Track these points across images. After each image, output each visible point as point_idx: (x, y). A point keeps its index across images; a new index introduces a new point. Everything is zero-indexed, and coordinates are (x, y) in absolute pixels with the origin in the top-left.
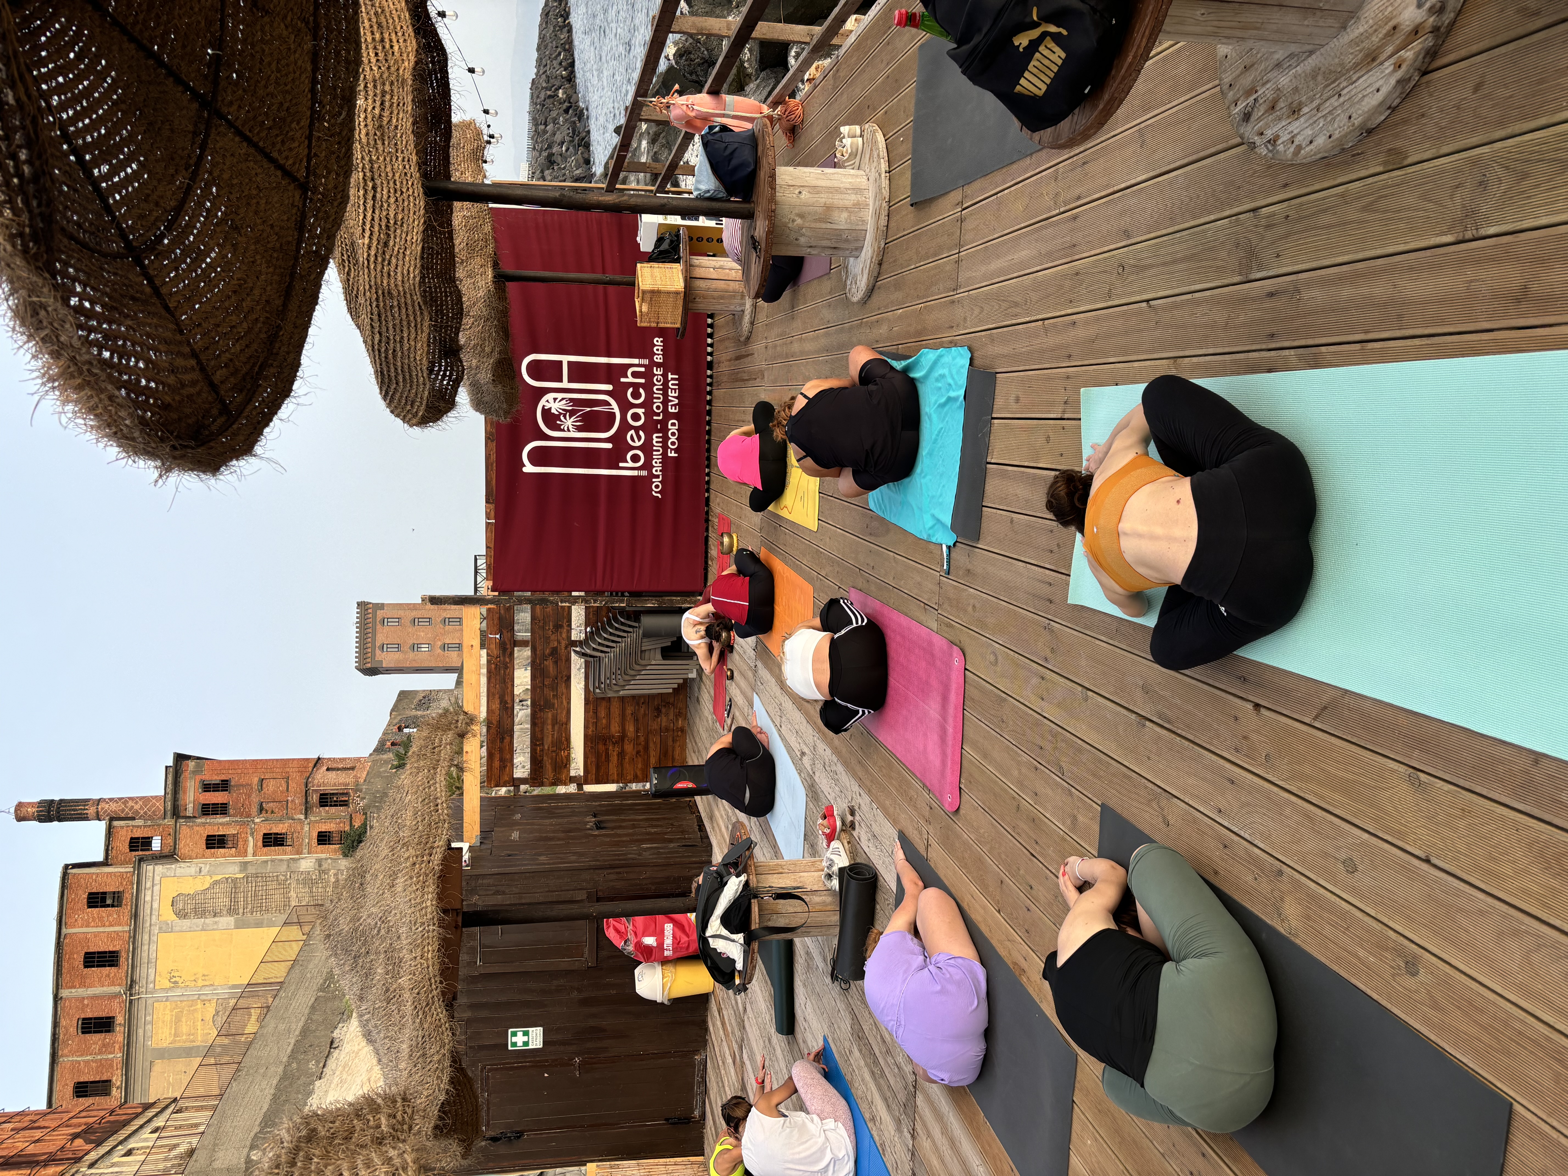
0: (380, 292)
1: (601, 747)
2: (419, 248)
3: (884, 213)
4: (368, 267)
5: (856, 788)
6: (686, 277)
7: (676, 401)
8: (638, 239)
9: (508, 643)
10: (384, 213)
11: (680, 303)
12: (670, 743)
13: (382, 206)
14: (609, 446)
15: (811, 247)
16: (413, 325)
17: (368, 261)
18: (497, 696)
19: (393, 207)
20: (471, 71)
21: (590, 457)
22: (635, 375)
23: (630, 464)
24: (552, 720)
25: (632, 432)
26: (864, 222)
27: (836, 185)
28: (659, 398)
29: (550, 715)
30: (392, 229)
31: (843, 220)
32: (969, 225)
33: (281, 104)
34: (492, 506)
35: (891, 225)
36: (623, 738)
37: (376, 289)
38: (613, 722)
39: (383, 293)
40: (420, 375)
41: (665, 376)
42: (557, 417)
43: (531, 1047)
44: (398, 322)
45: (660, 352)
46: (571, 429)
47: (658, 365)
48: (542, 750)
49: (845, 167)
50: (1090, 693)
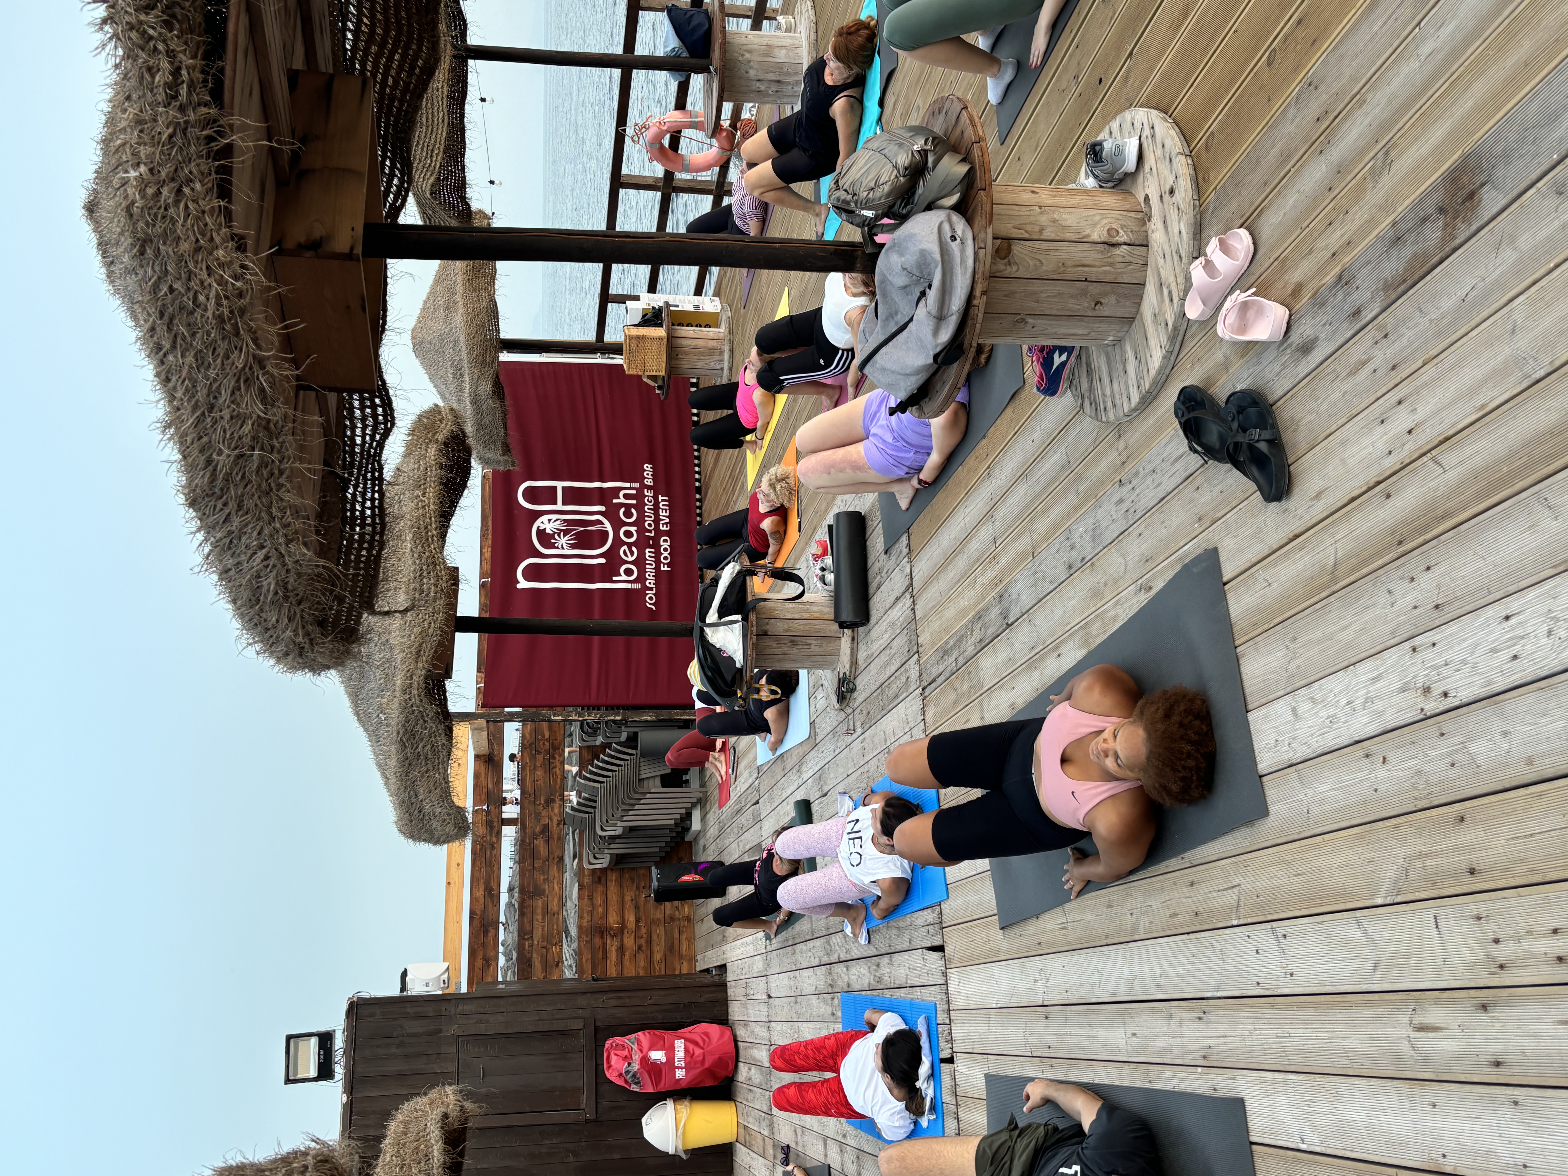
1: (598, 941)
7: (667, 520)
9: (495, 821)
11: (664, 348)
12: (676, 935)
18: (482, 881)
21: (584, 573)
22: (626, 496)
23: (624, 577)
24: (543, 909)
25: (625, 547)
28: (650, 517)
29: (540, 903)
36: (622, 928)
38: (610, 909)
41: (655, 497)
42: (552, 536)
45: (650, 477)
46: (565, 547)
47: (649, 488)
48: (530, 946)
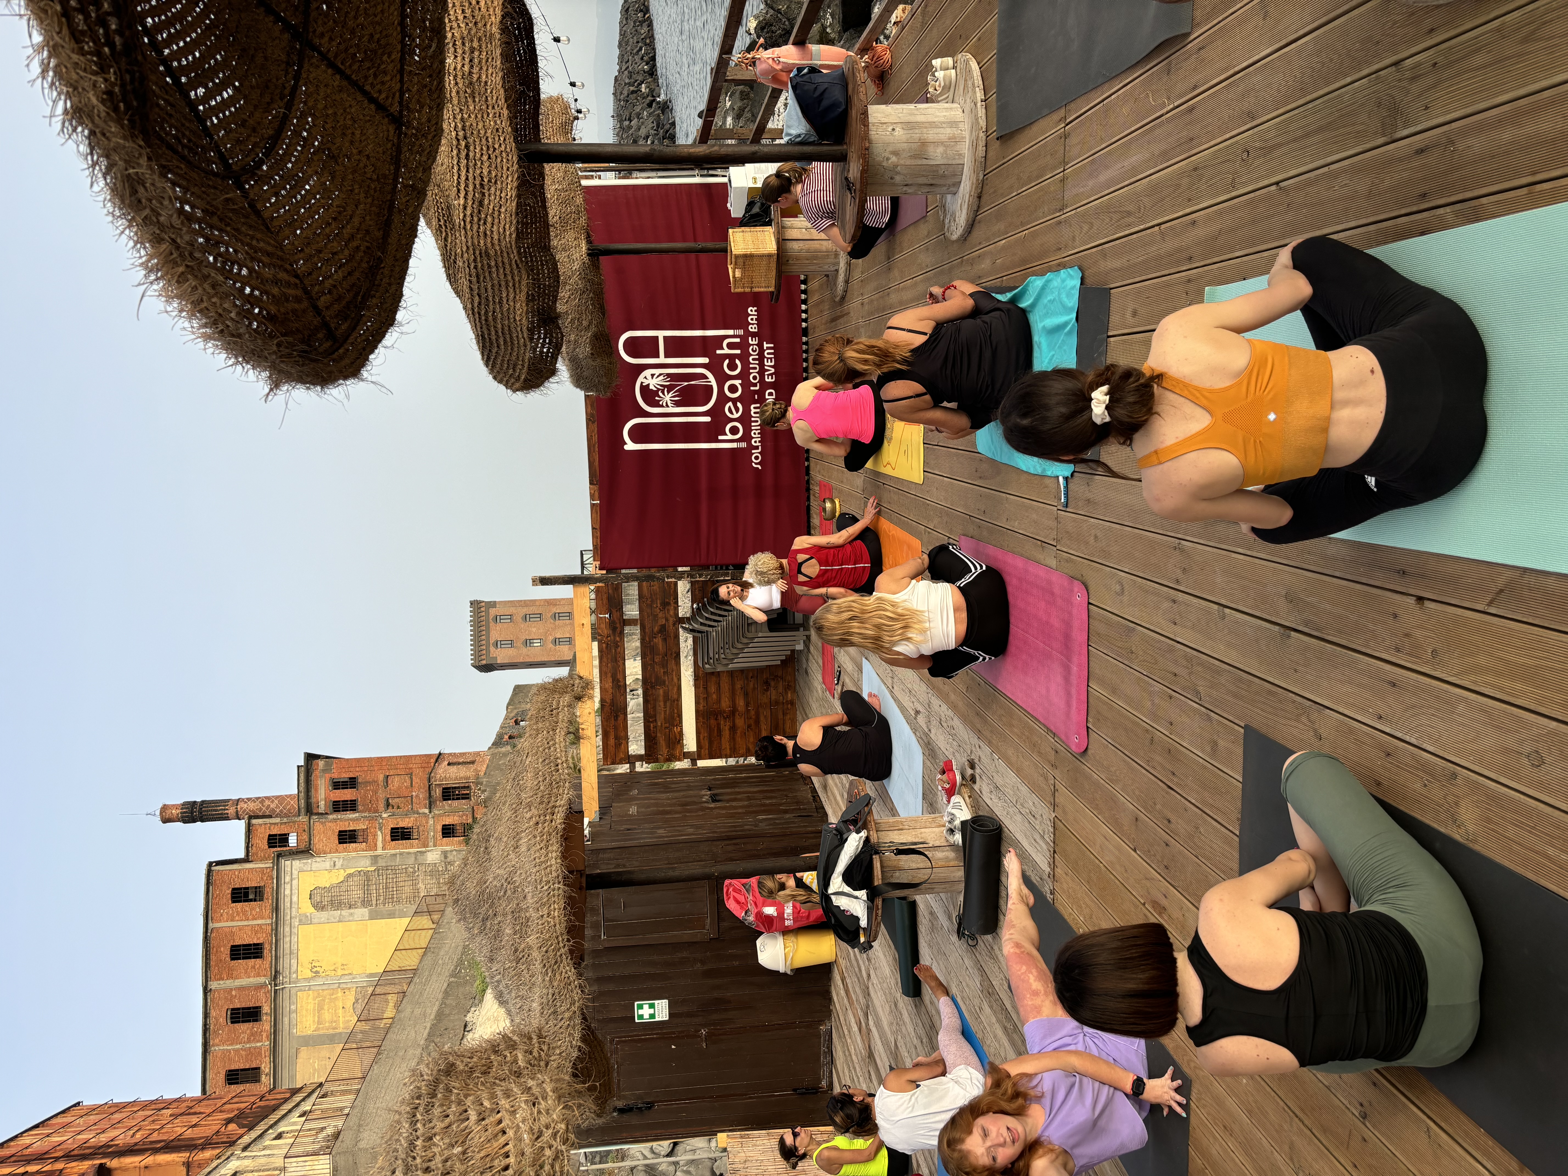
0: (478, 252)
1: (713, 722)
2: (514, 204)
3: (982, 143)
4: (465, 228)
5: (975, 741)
6: (778, 238)
7: (773, 370)
8: (729, 205)
9: (617, 621)
10: (478, 172)
11: (773, 265)
12: (780, 716)
13: (475, 164)
14: (707, 419)
15: (906, 185)
16: (511, 284)
17: (465, 222)
18: (609, 675)
19: (486, 164)
20: (557, 40)
21: (689, 432)
22: (731, 346)
23: (730, 437)
24: (664, 697)
25: (730, 404)
26: (961, 155)
27: (930, 120)
28: (755, 368)
29: (661, 691)
30: (486, 188)
31: (939, 155)
32: (1073, 140)
33: (372, 36)
34: (596, 488)
35: (989, 156)
36: (734, 712)
37: (474, 250)
38: (723, 696)
39: (480, 254)
40: (520, 336)
41: (760, 345)
42: (656, 393)
43: (657, 1019)
44: (496, 282)
45: (754, 322)
46: (669, 405)
47: (753, 335)
48: (655, 727)
49: (938, 102)
50: (1227, 611)
